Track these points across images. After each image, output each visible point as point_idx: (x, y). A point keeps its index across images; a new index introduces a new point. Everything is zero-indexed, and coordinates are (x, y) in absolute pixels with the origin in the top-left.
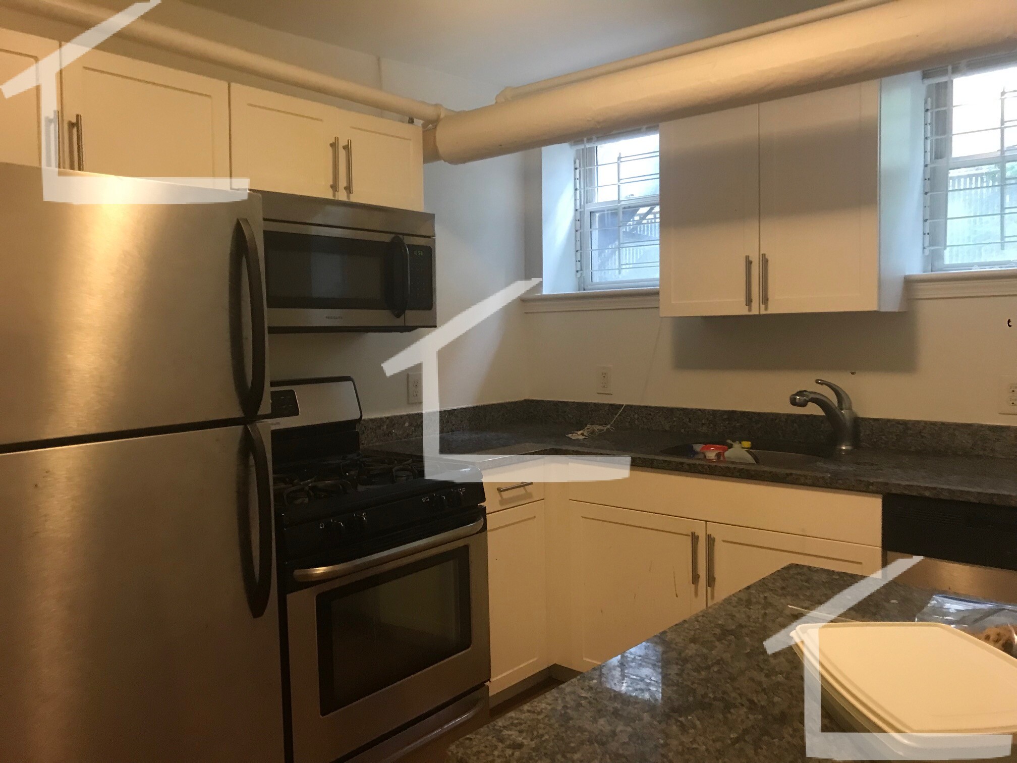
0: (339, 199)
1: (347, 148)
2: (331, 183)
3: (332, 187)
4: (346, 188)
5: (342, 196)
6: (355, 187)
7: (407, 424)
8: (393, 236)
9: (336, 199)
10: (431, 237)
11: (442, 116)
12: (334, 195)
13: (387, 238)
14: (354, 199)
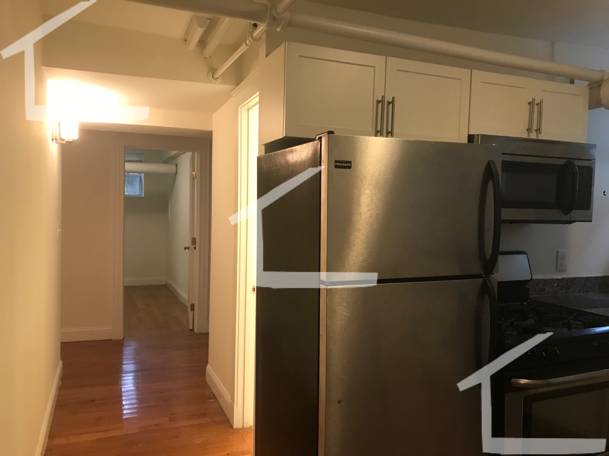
0: (532, 138)
1: (540, 104)
2: (527, 127)
3: (527, 130)
4: (536, 131)
5: (533, 136)
6: (543, 130)
7: (555, 285)
8: (567, 160)
9: (530, 138)
10: (591, 160)
11: (605, 78)
12: (528, 136)
13: (562, 162)
14: (541, 137)
